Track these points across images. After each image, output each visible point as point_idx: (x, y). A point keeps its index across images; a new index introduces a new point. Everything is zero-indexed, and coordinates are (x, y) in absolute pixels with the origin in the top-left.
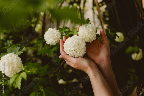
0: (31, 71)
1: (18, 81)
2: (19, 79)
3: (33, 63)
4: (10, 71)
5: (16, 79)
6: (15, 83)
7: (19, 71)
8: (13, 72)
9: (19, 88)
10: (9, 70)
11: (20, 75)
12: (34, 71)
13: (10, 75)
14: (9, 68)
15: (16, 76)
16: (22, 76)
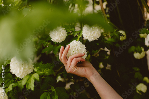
0: (43, 72)
1: (31, 82)
2: (31, 80)
3: (44, 64)
4: (22, 72)
5: (29, 81)
6: (27, 84)
7: (30, 72)
8: (24, 74)
9: (33, 89)
10: (20, 72)
11: (31, 76)
12: (47, 72)
13: (21, 76)
14: (20, 69)
15: (28, 77)
16: (34, 77)
